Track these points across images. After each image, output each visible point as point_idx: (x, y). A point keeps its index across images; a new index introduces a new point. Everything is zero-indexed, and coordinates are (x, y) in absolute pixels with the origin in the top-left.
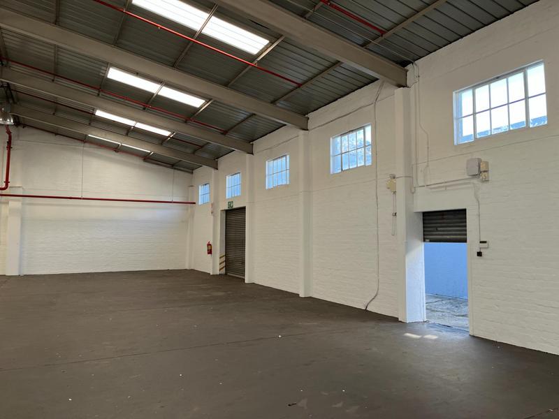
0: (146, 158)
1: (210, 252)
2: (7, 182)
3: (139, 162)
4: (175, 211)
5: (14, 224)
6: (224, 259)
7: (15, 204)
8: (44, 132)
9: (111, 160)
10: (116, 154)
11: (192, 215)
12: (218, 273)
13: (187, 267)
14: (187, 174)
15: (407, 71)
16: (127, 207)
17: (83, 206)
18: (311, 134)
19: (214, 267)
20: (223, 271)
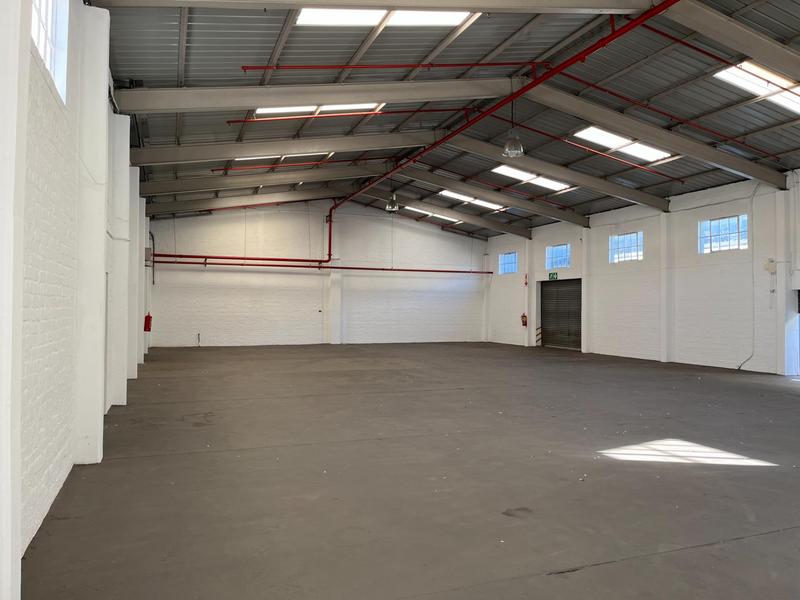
0: (446, 226)
1: (525, 324)
2: (330, 255)
3: (437, 230)
4: (470, 281)
5: (336, 293)
6: (540, 331)
7: (335, 275)
8: (356, 204)
9: (411, 229)
10: (418, 223)
11: (488, 285)
12: (534, 344)
13: (483, 340)
14: (481, 241)
15: (786, 176)
16: (431, 278)
17: (383, 276)
18: (674, 216)
19: (529, 340)
20: (540, 343)
